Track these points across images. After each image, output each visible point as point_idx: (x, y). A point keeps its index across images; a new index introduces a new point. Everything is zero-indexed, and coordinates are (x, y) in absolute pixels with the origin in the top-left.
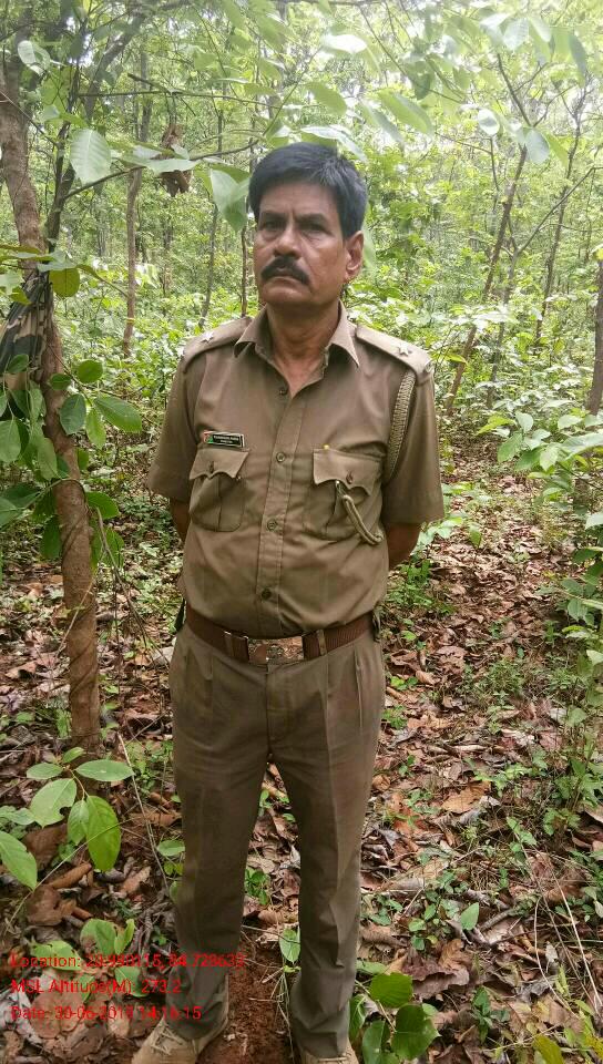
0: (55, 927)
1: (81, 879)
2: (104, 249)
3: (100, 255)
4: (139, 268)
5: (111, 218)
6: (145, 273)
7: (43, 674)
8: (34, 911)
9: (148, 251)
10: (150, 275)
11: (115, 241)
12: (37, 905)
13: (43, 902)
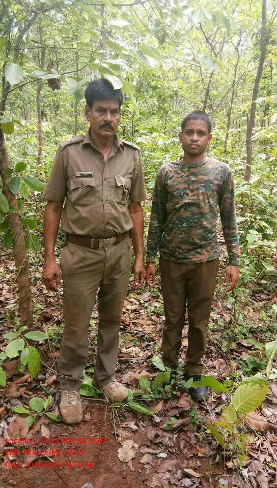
0: (18, 398)
1: (28, 379)
2: (27, 116)
3: (25, 119)
4: (44, 124)
5: (30, 101)
6: (46, 126)
7: (8, 302)
8: (9, 393)
9: (48, 116)
10: (49, 127)
11: (32, 113)
12: (10, 390)
13: (12, 389)
